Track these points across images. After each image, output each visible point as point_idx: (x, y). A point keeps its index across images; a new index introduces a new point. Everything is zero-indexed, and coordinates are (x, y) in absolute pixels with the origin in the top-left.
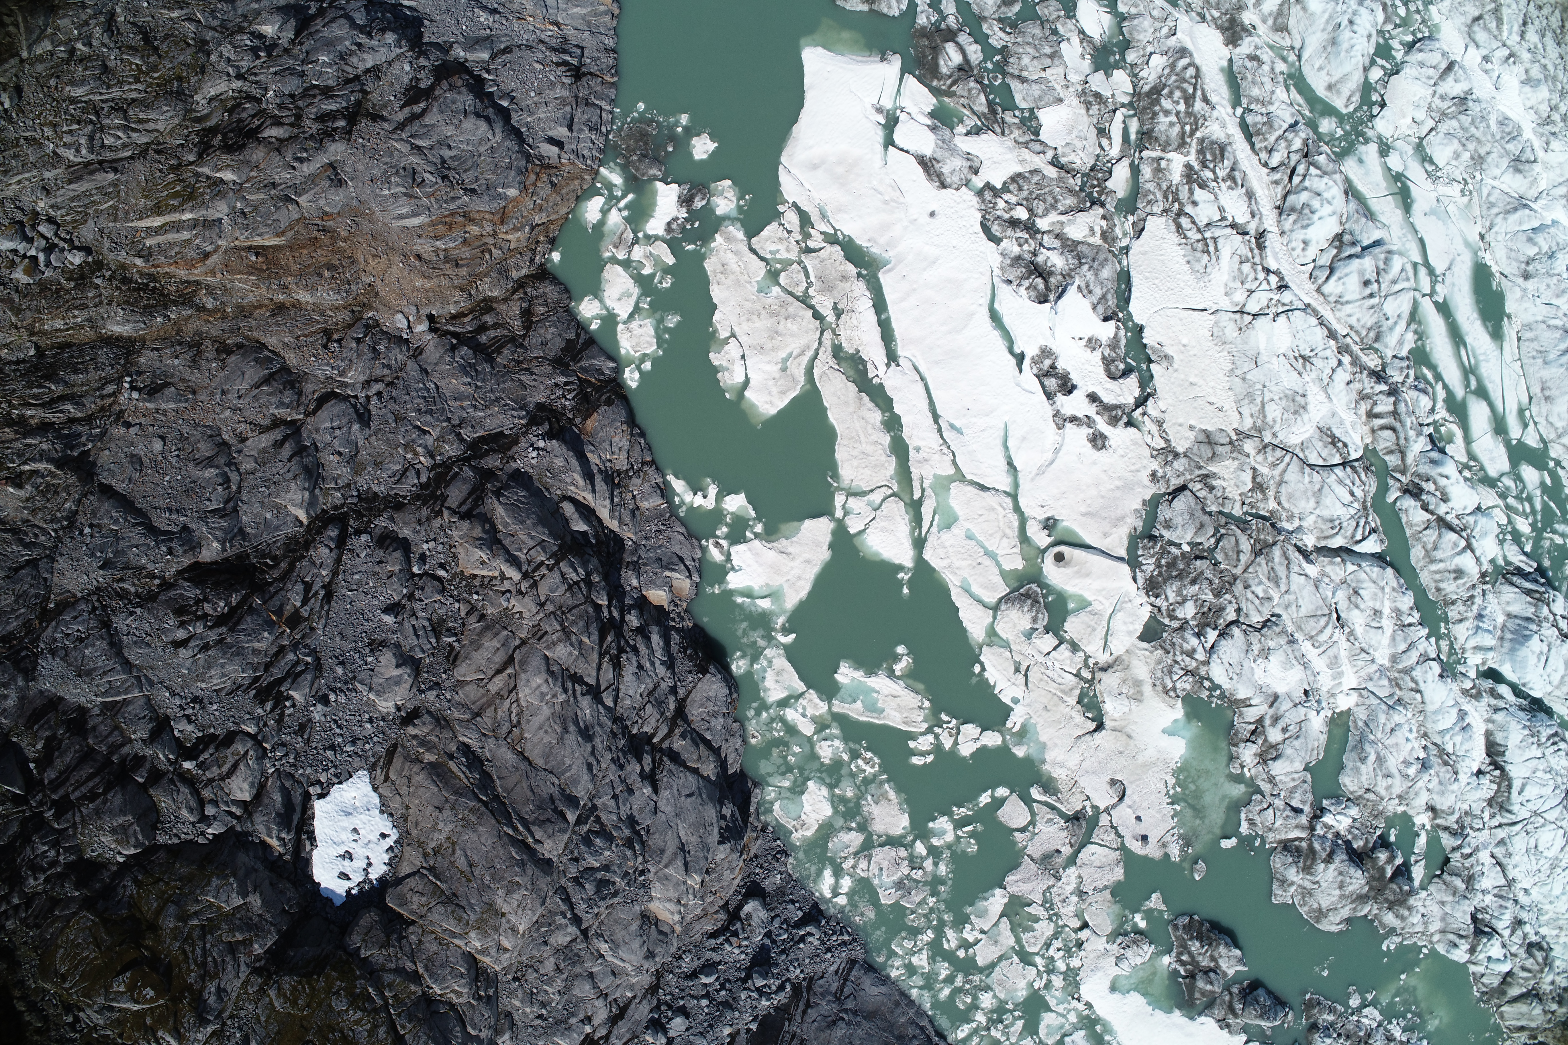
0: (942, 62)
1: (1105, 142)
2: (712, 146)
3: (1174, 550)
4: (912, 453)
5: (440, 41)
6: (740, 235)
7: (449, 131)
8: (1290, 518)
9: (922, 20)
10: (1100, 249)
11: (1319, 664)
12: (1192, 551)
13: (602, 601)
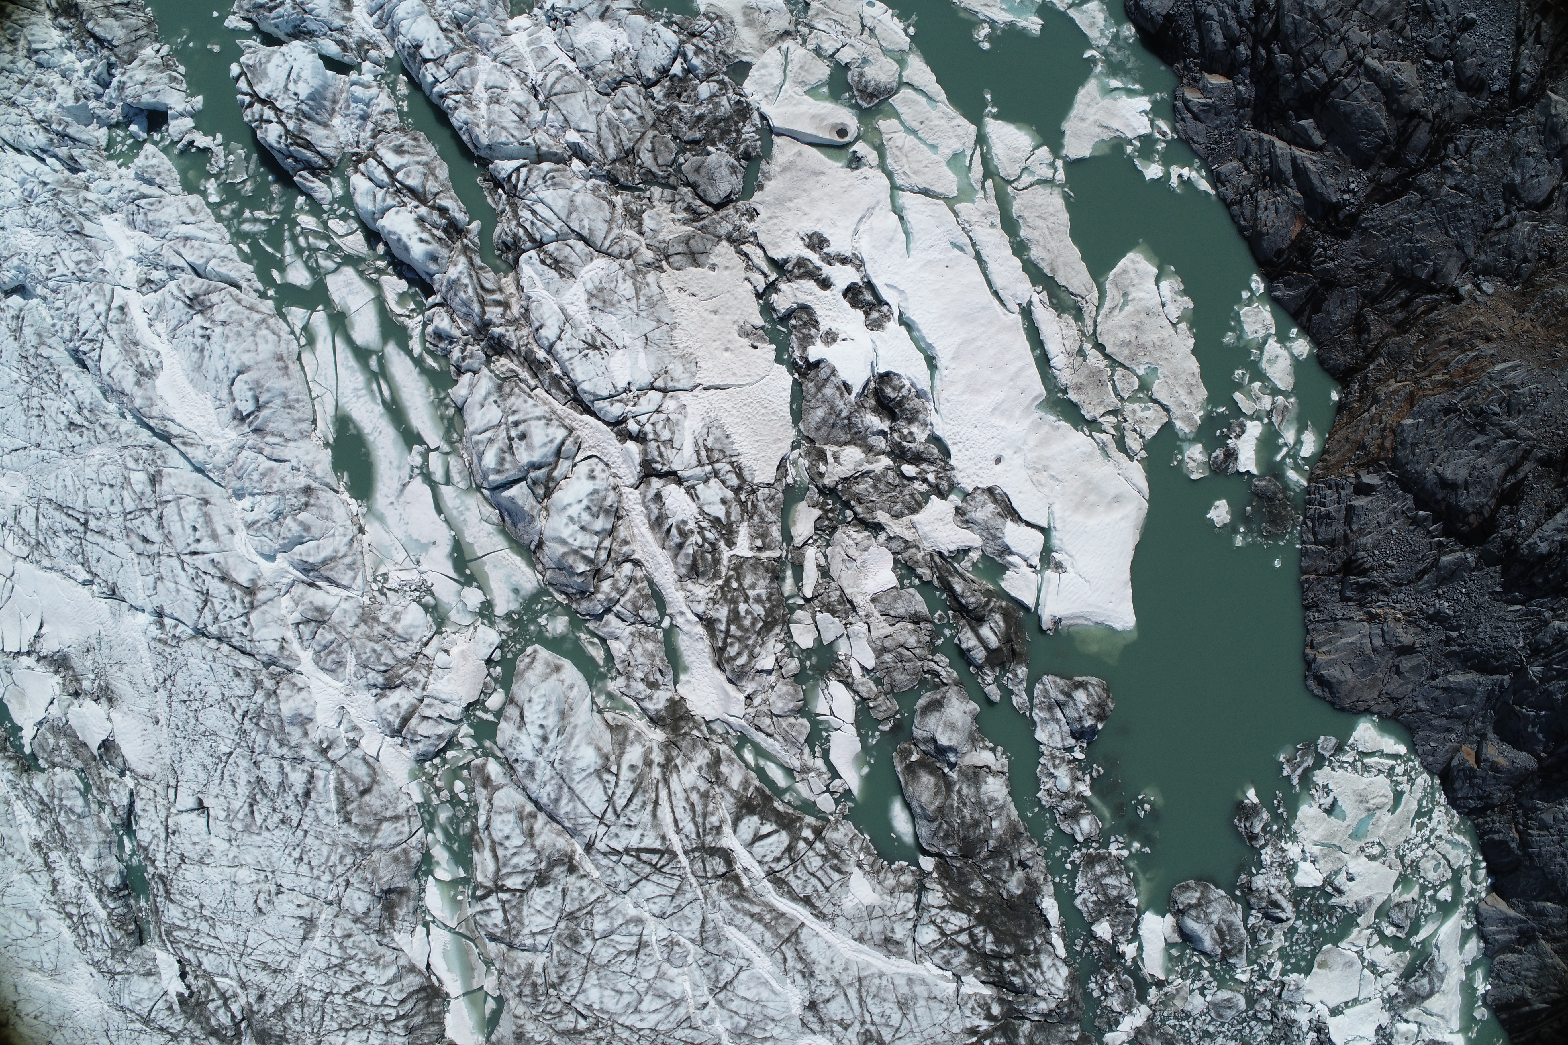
0: (1001, 624)
1: (822, 562)
2: (1212, 514)
3: (723, 148)
4: (998, 221)
5: (1486, 570)
6: (1178, 424)
7: (1480, 462)
8: (597, 189)
9: (1022, 671)
10: (827, 442)
11: (554, 51)
12: (705, 149)
13: (1281, 58)
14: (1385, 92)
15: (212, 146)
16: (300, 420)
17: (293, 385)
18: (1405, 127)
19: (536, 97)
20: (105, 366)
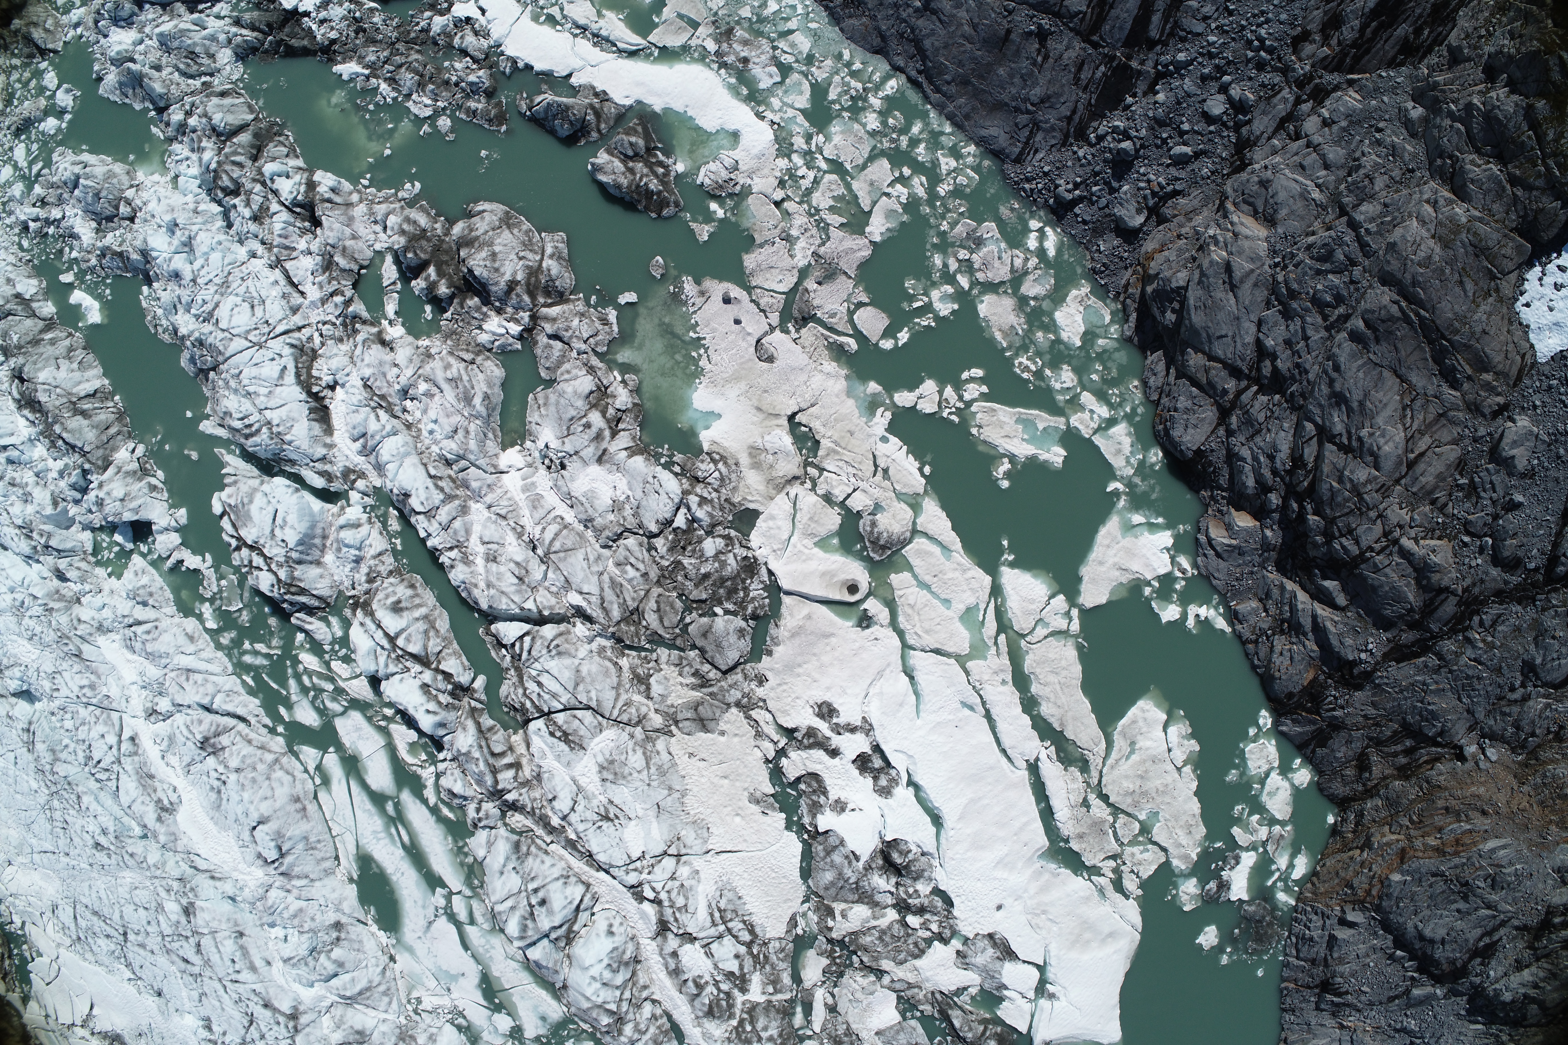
1: (830, 1001)
3: (730, 607)
4: (1009, 678)
5: (1453, 999)
6: (1175, 862)
7: (1459, 925)
8: (602, 650)
10: (835, 899)
11: (552, 499)
12: (711, 608)
13: (1312, 519)
14: (1416, 570)
15: (202, 567)
16: (324, 859)
17: (312, 827)
18: (1432, 600)
19: (534, 548)
20: (125, 800)
